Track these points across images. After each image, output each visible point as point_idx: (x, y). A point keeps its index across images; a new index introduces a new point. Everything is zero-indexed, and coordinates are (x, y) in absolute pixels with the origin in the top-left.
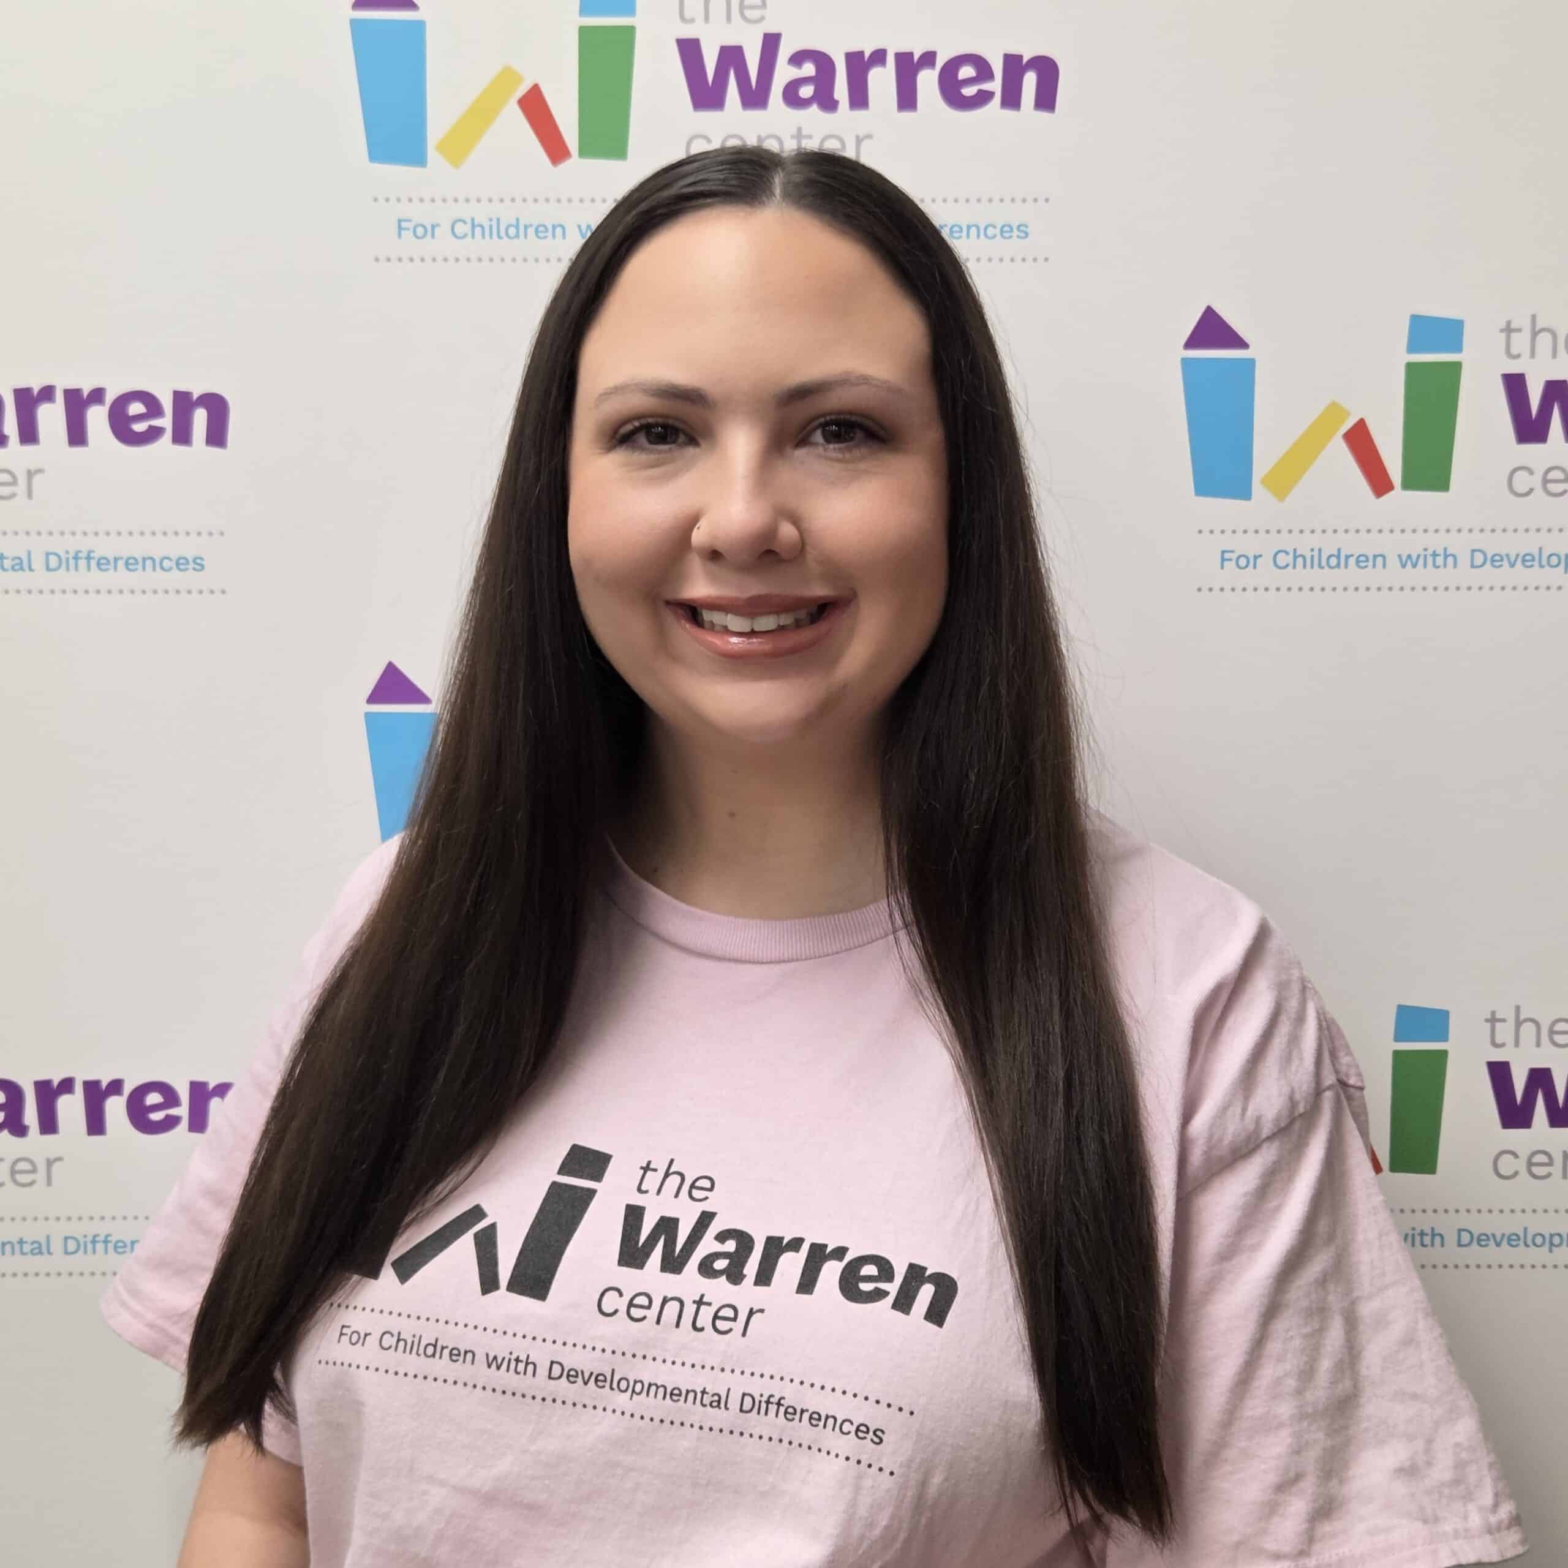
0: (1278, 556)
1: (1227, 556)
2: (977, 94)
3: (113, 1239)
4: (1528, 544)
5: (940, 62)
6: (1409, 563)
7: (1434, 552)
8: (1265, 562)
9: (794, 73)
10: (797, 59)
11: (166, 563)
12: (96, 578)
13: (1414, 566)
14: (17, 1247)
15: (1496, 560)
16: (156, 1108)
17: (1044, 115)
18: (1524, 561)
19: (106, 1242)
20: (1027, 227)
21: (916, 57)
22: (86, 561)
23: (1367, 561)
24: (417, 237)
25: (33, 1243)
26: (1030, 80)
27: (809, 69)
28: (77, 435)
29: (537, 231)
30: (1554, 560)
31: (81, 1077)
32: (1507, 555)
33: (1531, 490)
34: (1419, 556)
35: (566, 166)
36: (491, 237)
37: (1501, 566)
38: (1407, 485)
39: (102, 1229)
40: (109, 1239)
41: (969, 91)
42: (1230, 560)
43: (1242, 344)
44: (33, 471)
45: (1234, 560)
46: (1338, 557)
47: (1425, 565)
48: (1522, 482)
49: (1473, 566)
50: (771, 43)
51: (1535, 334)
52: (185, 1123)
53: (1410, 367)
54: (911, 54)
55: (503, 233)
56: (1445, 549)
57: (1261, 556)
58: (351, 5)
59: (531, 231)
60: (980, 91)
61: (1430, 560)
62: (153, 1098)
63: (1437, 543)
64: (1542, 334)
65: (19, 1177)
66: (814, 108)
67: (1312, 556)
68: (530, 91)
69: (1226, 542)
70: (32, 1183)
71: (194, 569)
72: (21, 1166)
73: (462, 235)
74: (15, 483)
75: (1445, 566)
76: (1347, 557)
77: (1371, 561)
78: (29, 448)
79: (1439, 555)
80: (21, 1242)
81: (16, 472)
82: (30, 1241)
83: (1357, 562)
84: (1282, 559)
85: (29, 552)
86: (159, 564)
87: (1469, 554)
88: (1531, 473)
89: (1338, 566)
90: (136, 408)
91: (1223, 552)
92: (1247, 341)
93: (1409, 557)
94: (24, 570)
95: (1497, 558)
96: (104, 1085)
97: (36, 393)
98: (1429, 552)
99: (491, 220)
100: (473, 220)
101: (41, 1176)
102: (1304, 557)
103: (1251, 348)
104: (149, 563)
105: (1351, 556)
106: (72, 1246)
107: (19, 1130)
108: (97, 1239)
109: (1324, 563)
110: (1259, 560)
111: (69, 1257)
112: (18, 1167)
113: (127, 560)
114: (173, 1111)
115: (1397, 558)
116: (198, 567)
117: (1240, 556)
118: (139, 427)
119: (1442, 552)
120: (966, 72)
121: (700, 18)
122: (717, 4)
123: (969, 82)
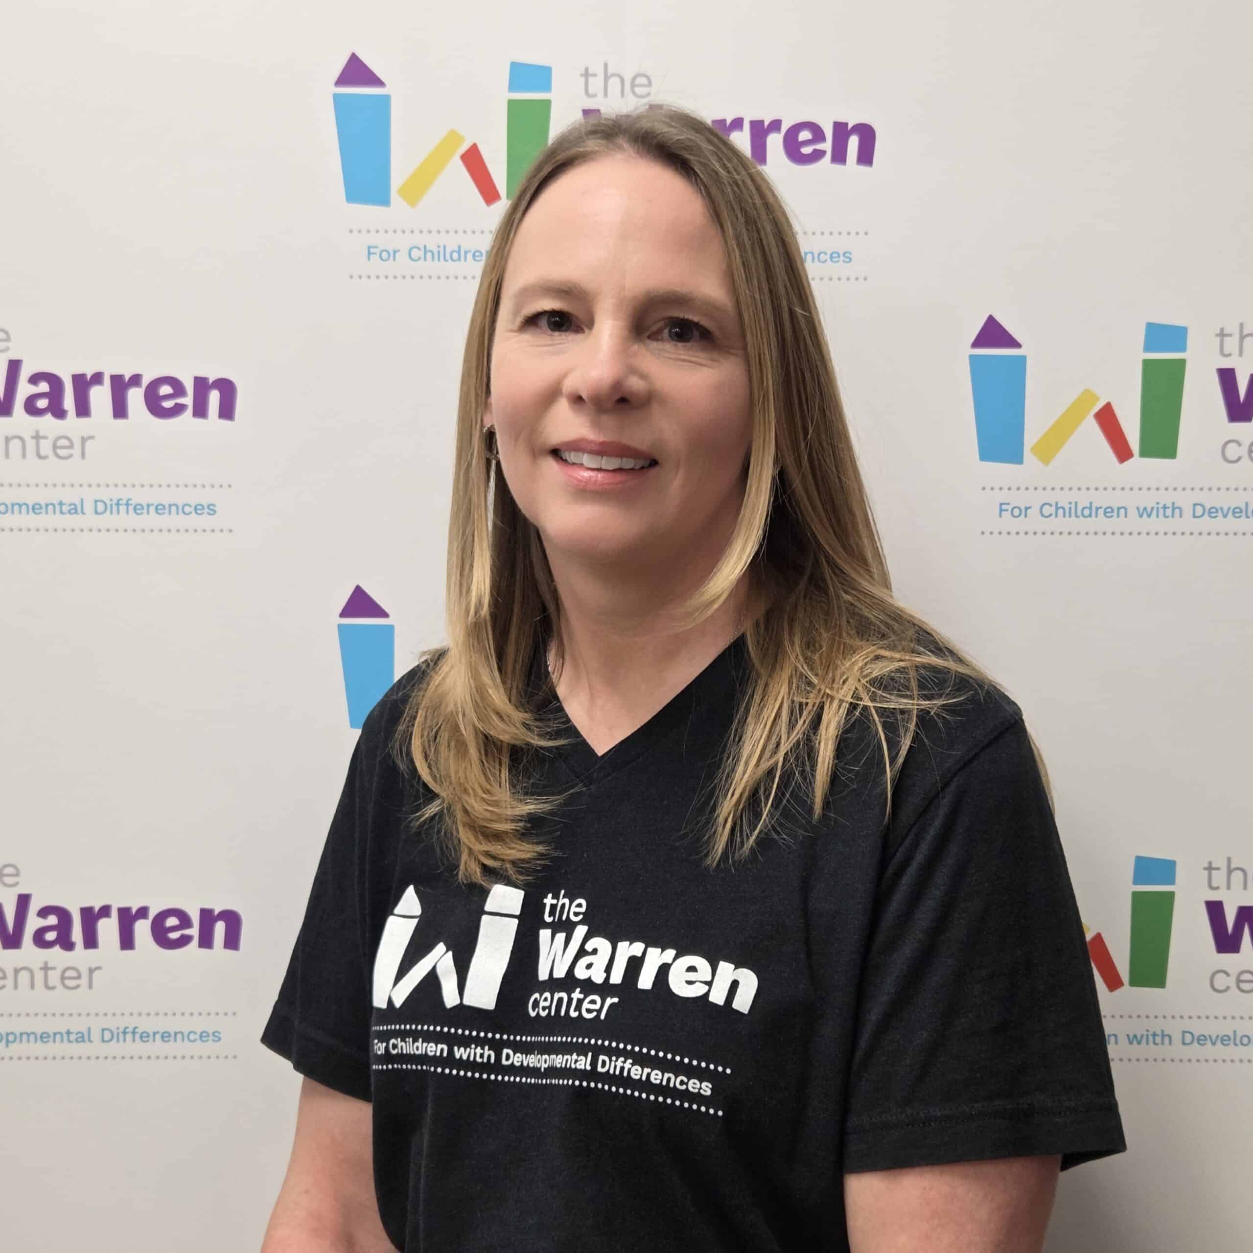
0: (1044, 509)
1: (1004, 507)
4: (1237, 500)
5: (785, 128)
6: (1145, 513)
7: (1164, 505)
8: (1034, 512)
11: (187, 509)
12: (133, 520)
13: (1149, 516)
15: (1212, 512)
16: (174, 929)
17: (864, 169)
18: (1234, 513)
20: (850, 254)
22: (126, 507)
23: (1113, 512)
24: (382, 259)
26: (853, 142)
28: (120, 410)
29: (474, 255)
32: (1221, 508)
33: (1240, 458)
34: (1152, 508)
35: (496, 205)
36: (439, 260)
37: (1216, 516)
38: (1144, 454)
41: (807, 150)
42: (1007, 510)
43: (1016, 344)
44: (86, 437)
45: (1010, 511)
46: (1090, 509)
47: (1157, 516)
49: (1194, 516)
51: (1242, 338)
52: (196, 941)
53: (1147, 363)
55: (448, 257)
56: (1173, 503)
57: (1030, 508)
58: (334, 83)
59: (469, 255)
60: (815, 150)
61: (1161, 511)
62: (172, 921)
63: (1167, 499)
64: (1247, 338)
65: (67, 982)
67: (1070, 508)
68: (470, 149)
69: (1004, 496)
70: (77, 987)
71: (209, 514)
72: (69, 974)
73: (417, 258)
74: (71, 446)
75: (1173, 516)
76: (1097, 509)
77: (1116, 512)
78: (84, 420)
79: (1168, 508)
80: (68, 1033)
81: (74, 440)
82: (76, 1031)
83: (1105, 513)
84: (1047, 510)
85: (82, 500)
86: (182, 509)
87: (1192, 507)
88: (1240, 444)
89: (1090, 515)
90: (165, 390)
91: (1001, 504)
92: (1020, 342)
93: (1145, 509)
94: (78, 514)
95: (1213, 510)
96: (134, 911)
97: (89, 377)
98: (1161, 505)
99: (439, 247)
100: (425, 247)
101: (84, 981)
102: (1063, 508)
103: (1023, 347)
104: (174, 509)
105: (1101, 508)
106: (107, 1035)
107: (68, 946)
108: (127, 1030)
109: (1079, 513)
110: (1029, 511)
111: (105, 1044)
112: (67, 974)
113: (157, 506)
114: (187, 932)
115: (1136, 510)
116: (211, 512)
117: (1014, 508)
118: (168, 404)
119: (1170, 505)
120: (805, 135)
121: (601, 94)
122: (614, 82)
123: (807, 143)
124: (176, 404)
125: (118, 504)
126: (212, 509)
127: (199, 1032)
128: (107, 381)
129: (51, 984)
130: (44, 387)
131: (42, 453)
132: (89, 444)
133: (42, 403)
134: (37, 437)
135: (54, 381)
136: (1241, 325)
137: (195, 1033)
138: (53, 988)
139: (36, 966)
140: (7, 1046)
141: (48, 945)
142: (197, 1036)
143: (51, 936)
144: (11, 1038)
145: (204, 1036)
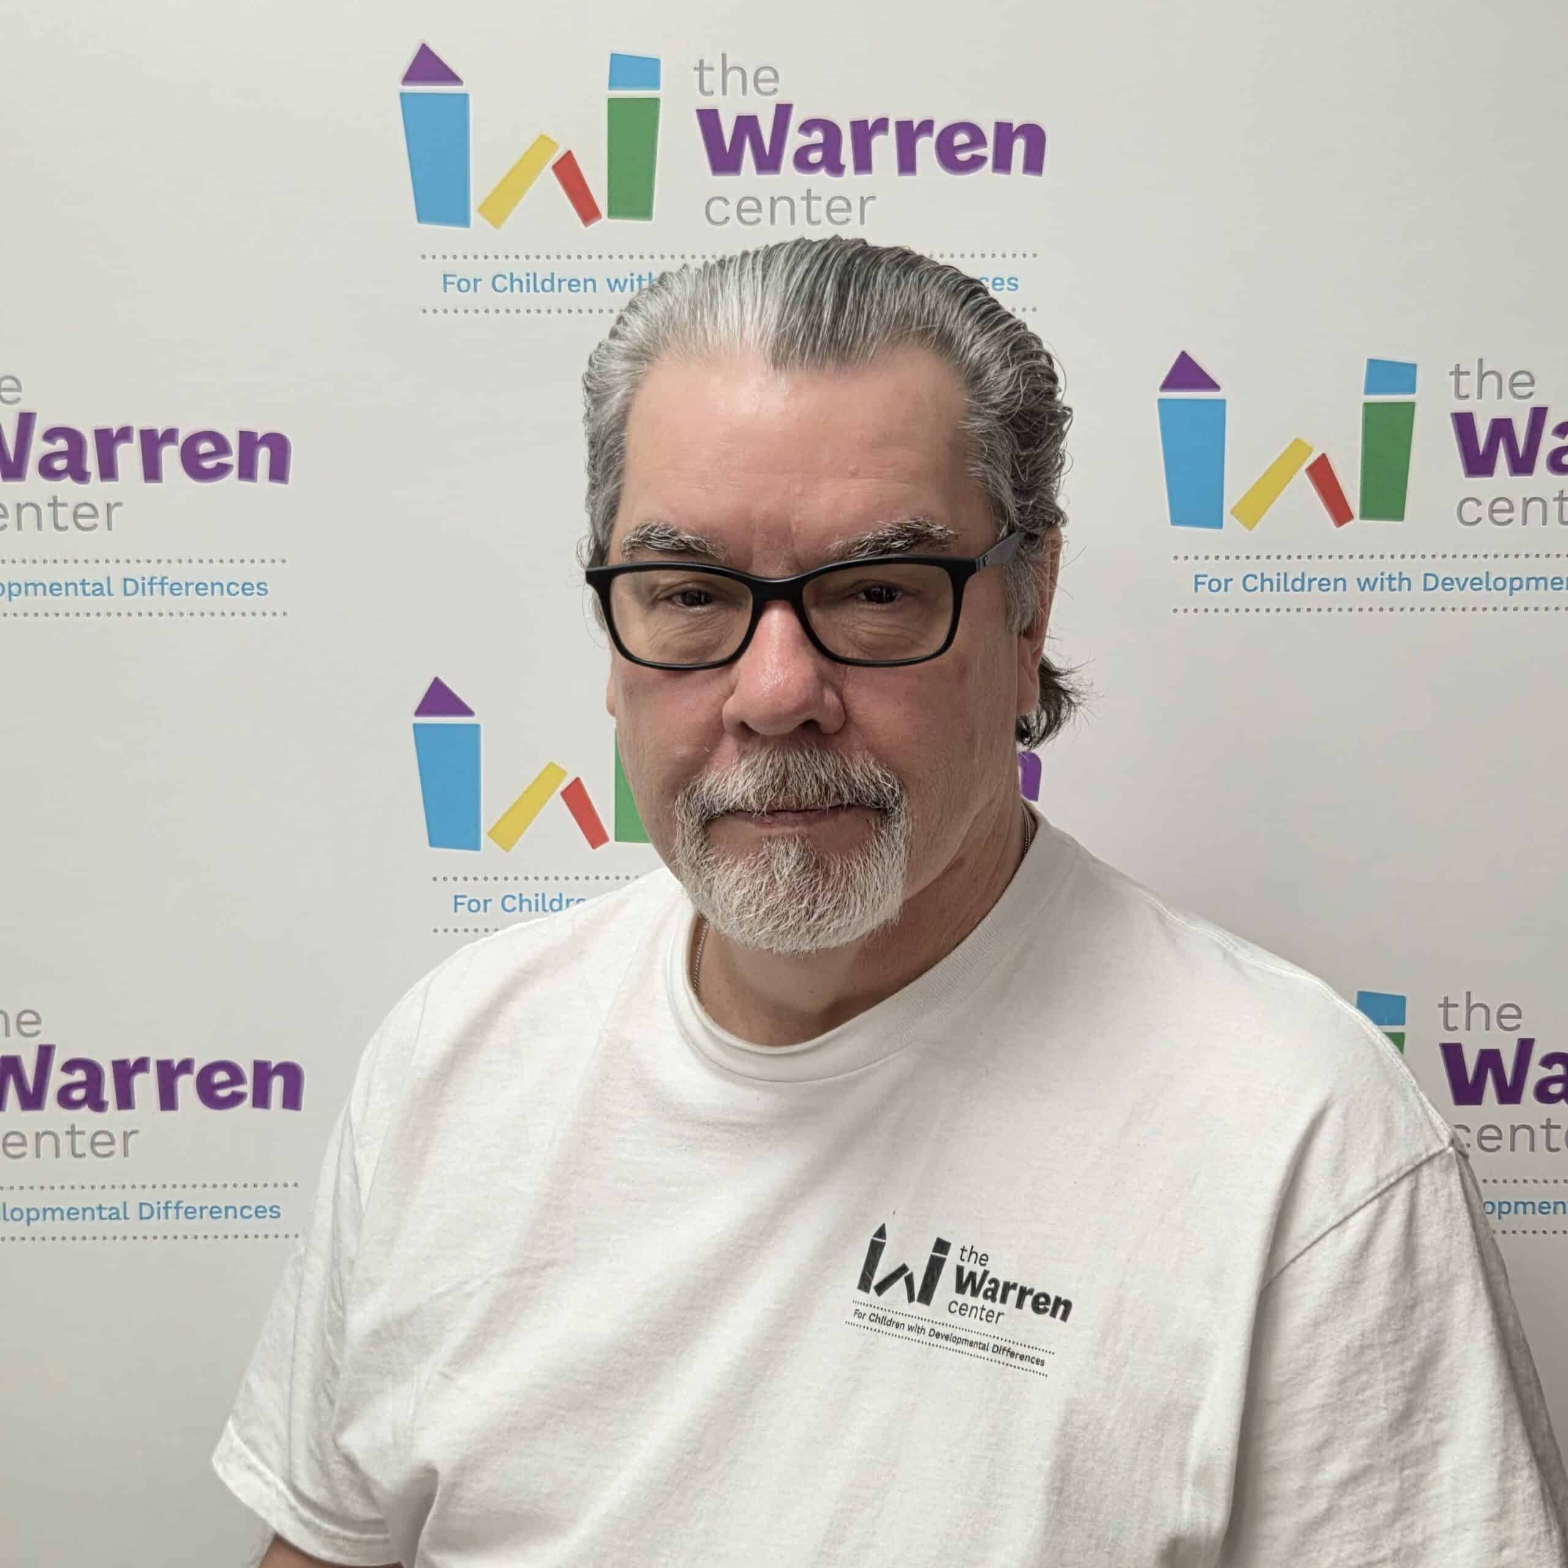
0: (1247, 581)
1: (1200, 580)
2: (970, 160)
3: (184, 1205)
4: (1476, 569)
5: (937, 130)
6: (1367, 586)
7: (1390, 576)
8: (1236, 585)
9: (804, 140)
10: (807, 127)
11: (233, 588)
12: (167, 602)
13: (1372, 589)
14: (97, 1213)
15: (1447, 584)
16: (223, 1085)
17: (1031, 178)
18: (1472, 584)
19: (177, 1208)
20: (1016, 280)
21: (915, 126)
23: (1329, 584)
25: (112, 1208)
26: (1019, 146)
27: (817, 136)
29: (570, 285)
30: (1500, 584)
31: (154, 1057)
32: (1457, 579)
33: (1480, 519)
34: (1376, 579)
35: (596, 225)
36: (528, 291)
37: (1452, 589)
38: (1364, 515)
39: (174, 1196)
40: (180, 1205)
41: (964, 156)
42: (1204, 583)
43: (1213, 386)
44: (112, 503)
45: (1207, 584)
46: (1303, 581)
47: (1382, 589)
48: (1471, 511)
49: (1425, 589)
50: (783, 112)
51: (1482, 377)
52: (249, 1100)
53: (1367, 406)
54: (910, 123)
55: (539, 287)
56: (1400, 574)
57: (1231, 580)
58: (401, 79)
59: (564, 285)
60: (973, 157)
61: (1386, 583)
62: (221, 1076)
63: (1392, 568)
64: (1487, 377)
65: (98, 1149)
66: (822, 172)
67: (1279, 580)
68: (564, 158)
69: (1200, 567)
70: (111, 1154)
71: (259, 594)
72: (100, 1139)
73: (502, 289)
74: (96, 515)
75: (1400, 589)
76: (1310, 581)
77: (1332, 585)
78: (109, 484)
79: (1395, 579)
80: (100, 1208)
81: (97, 505)
82: (109, 1207)
83: (1320, 585)
84: (1251, 583)
85: (109, 578)
86: (226, 588)
87: (1423, 577)
88: (1479, 503)
89: (1302, 589)
90: (206, 447)
91: (1197, 576)
92: (1219, 384)
93: (1367, 580)
94: (104, 595)
95: (1448, 581)
96: (176, 1064)
97: (115, 433)
98: (1386, 576)
99: (528, 275)
100: (512, 275)
101: (118, 1146)
102: (1270, 581)
103: (1222, 389)
104: (217, 588)
105: (1315, 579)
106: (146, 1211)
107: (98, 1105)
108: (169, 1205)
109: (1289, 586)
110: (1230, 583)
111: (144, 1221)
112: (98, 1139)
113: (198, 585)
114: (239, 1089)
115: (1356, 581)
116: (262, 592)
117: (1212, 580)
118: (208, 464)
119: (1397, 576)
120: (961, 138)
121: (718, 91)
122: (734, 77)
123: (964, 147)
124: (218, 464)
125: (151, 583)
126: (262, 588)
127: (254, 1207)
128: (136, 437)
129: (78, 1151)
130: (61, 444)
131: (61, 524)
132: (115, 511)
133: (60, 464)
134: (54, 504)
135: (74, 437)
136: (1481, 361)
137: (249, 1208)
138: (82, 1156)
139: (61, 1130)
140: (28, 1224)
141: (75, 1105)
142: (252, 1212)
143: (78, 1094)
144: (33, 1214)
145: (259, 1212)
